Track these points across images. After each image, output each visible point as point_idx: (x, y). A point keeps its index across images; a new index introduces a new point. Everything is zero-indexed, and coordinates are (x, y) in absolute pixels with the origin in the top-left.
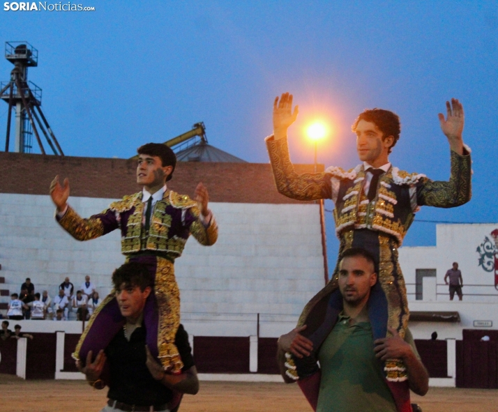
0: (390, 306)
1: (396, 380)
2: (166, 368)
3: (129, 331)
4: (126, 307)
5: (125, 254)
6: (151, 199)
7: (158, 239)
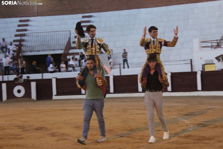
0: (97, 70)
1: (100, 85)
2: (164, 79)
3: (152, 72)
4: (152, 66)
5: (147, 54)
6: (154, 40)
7: (158, 50)
